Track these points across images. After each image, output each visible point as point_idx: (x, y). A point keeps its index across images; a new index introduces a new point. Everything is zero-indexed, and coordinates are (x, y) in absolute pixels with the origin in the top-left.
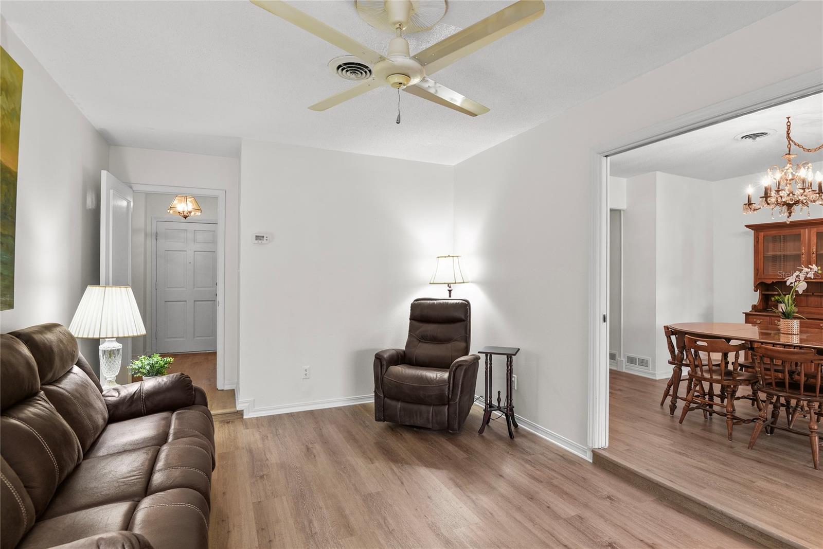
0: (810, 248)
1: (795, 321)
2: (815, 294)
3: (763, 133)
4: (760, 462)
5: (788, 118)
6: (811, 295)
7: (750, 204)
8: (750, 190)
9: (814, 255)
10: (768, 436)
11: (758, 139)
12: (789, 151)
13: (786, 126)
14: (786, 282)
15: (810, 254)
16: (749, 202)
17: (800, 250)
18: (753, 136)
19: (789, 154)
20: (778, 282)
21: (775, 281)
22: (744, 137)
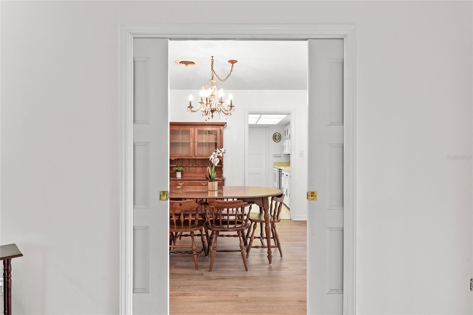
0: (195, 138)
1: (216, 182)
2: (193, 166)
3: (193, 62)
4: (224, 279)
5: (212, 57)
6: (191, 166)
7: (191, 107)
8: (191, 98)
9: (196, 143)
10: (206, 258)
11: (189, 66)
12: (213, 78)
13: (211, 62)
14: (209, 159)
15: (195, 142)
16: (190, 106)
17: (189, 140)
18: (186, 63)
19: (212, 79)
20: (178, 159)
21: (176, 158)
22: (182, 62)
